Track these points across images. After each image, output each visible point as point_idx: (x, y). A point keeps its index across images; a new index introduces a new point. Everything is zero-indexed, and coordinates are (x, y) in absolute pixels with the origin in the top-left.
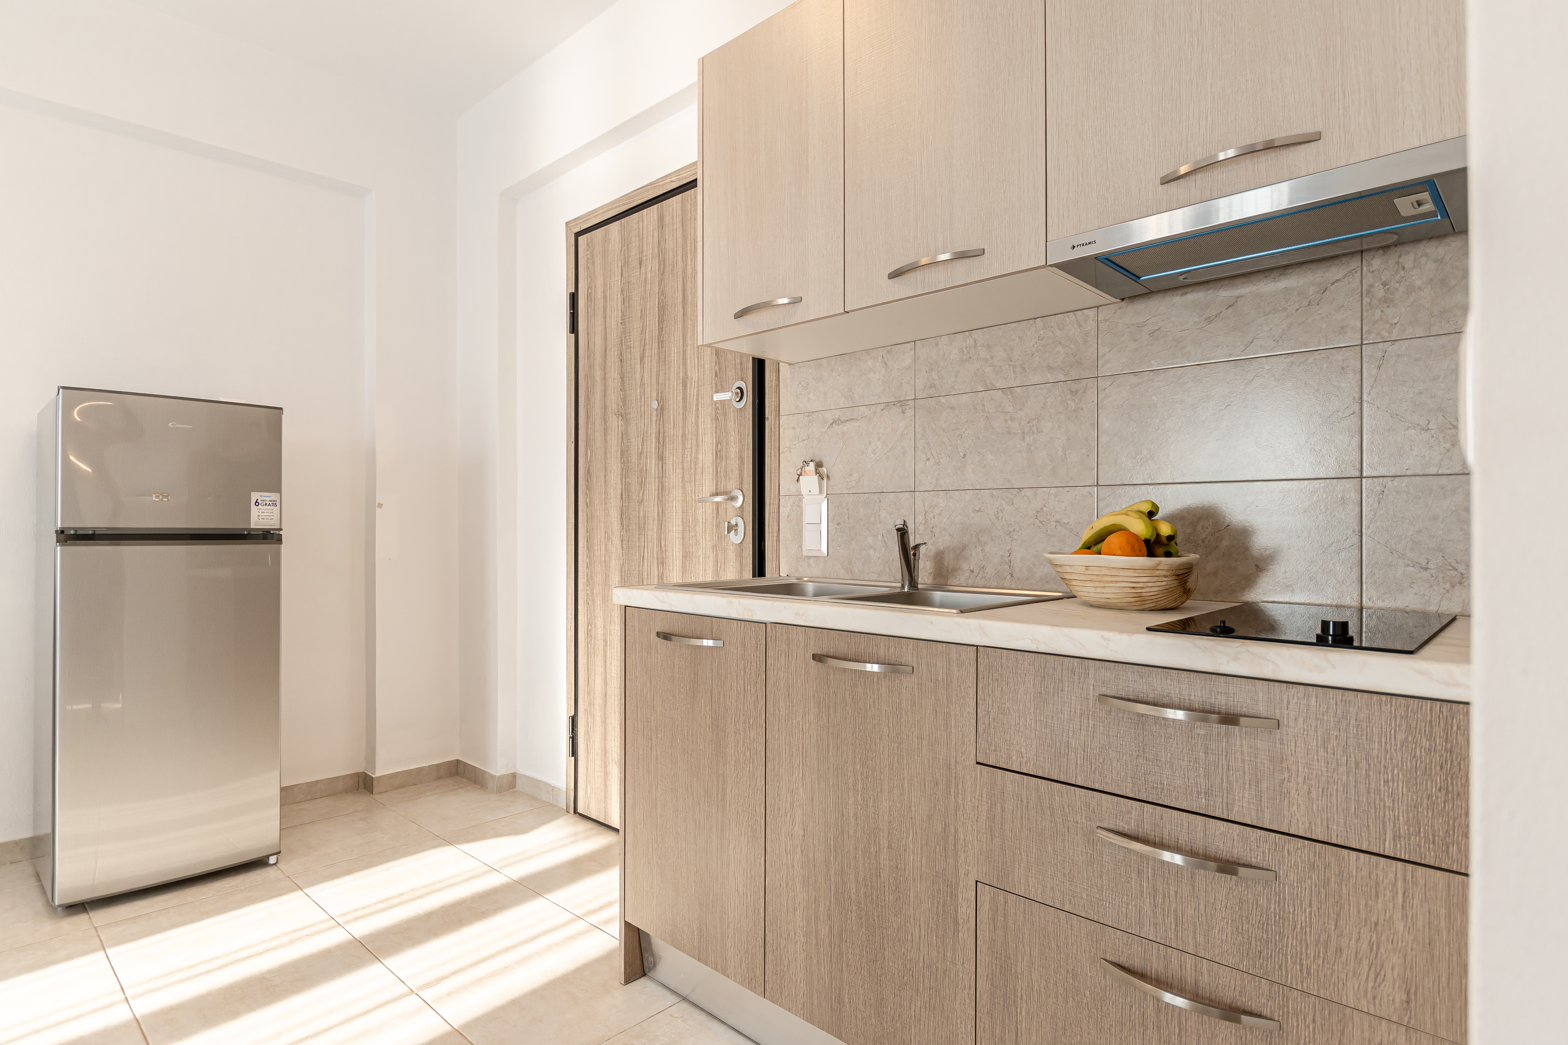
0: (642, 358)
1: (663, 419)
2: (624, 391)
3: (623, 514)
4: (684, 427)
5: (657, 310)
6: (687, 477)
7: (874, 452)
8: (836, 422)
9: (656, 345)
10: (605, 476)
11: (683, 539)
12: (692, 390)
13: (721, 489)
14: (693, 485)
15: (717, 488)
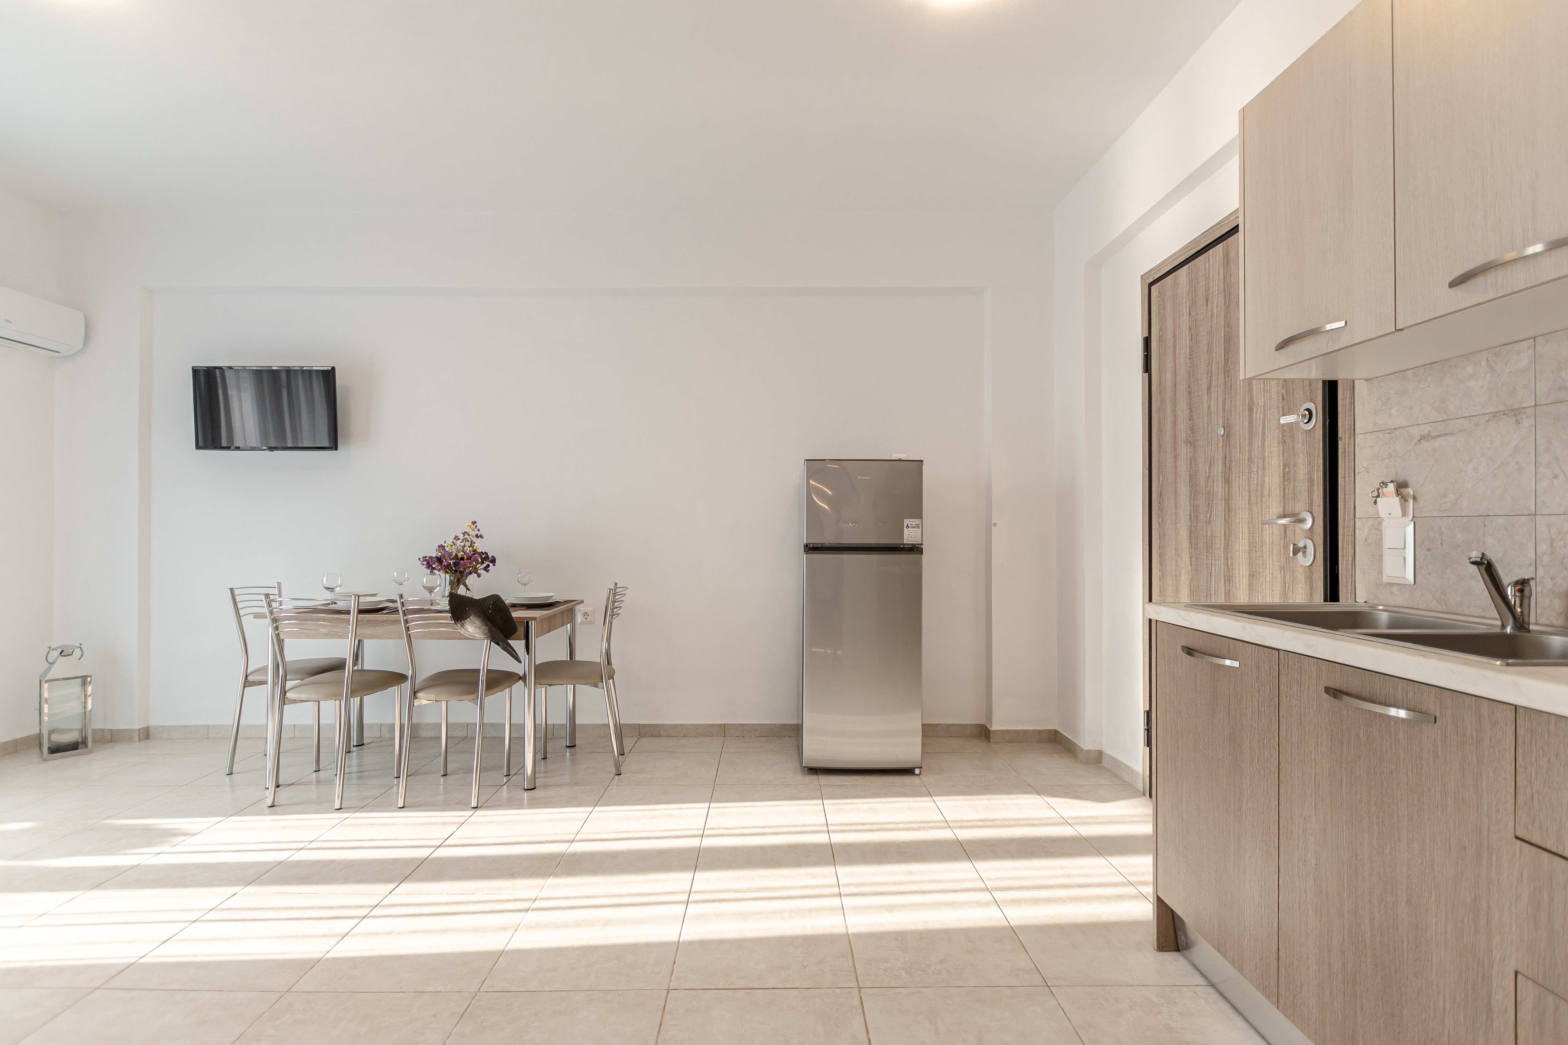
0: (1209, 389)
1: (1229, 445)
2: (1193, 420)
3: (1192, 534)
4: (1250, 451)
5: (1223, 341)
6: (1253, 499)
7: (1476, 470)
8: (1423, 438)
9: (1223, 374)
10: (1175, 498)
11: (1250, 559)
12: (1258, 415)
13: (1289, 510)
14: (1259, 505)
15: (1284, 510)
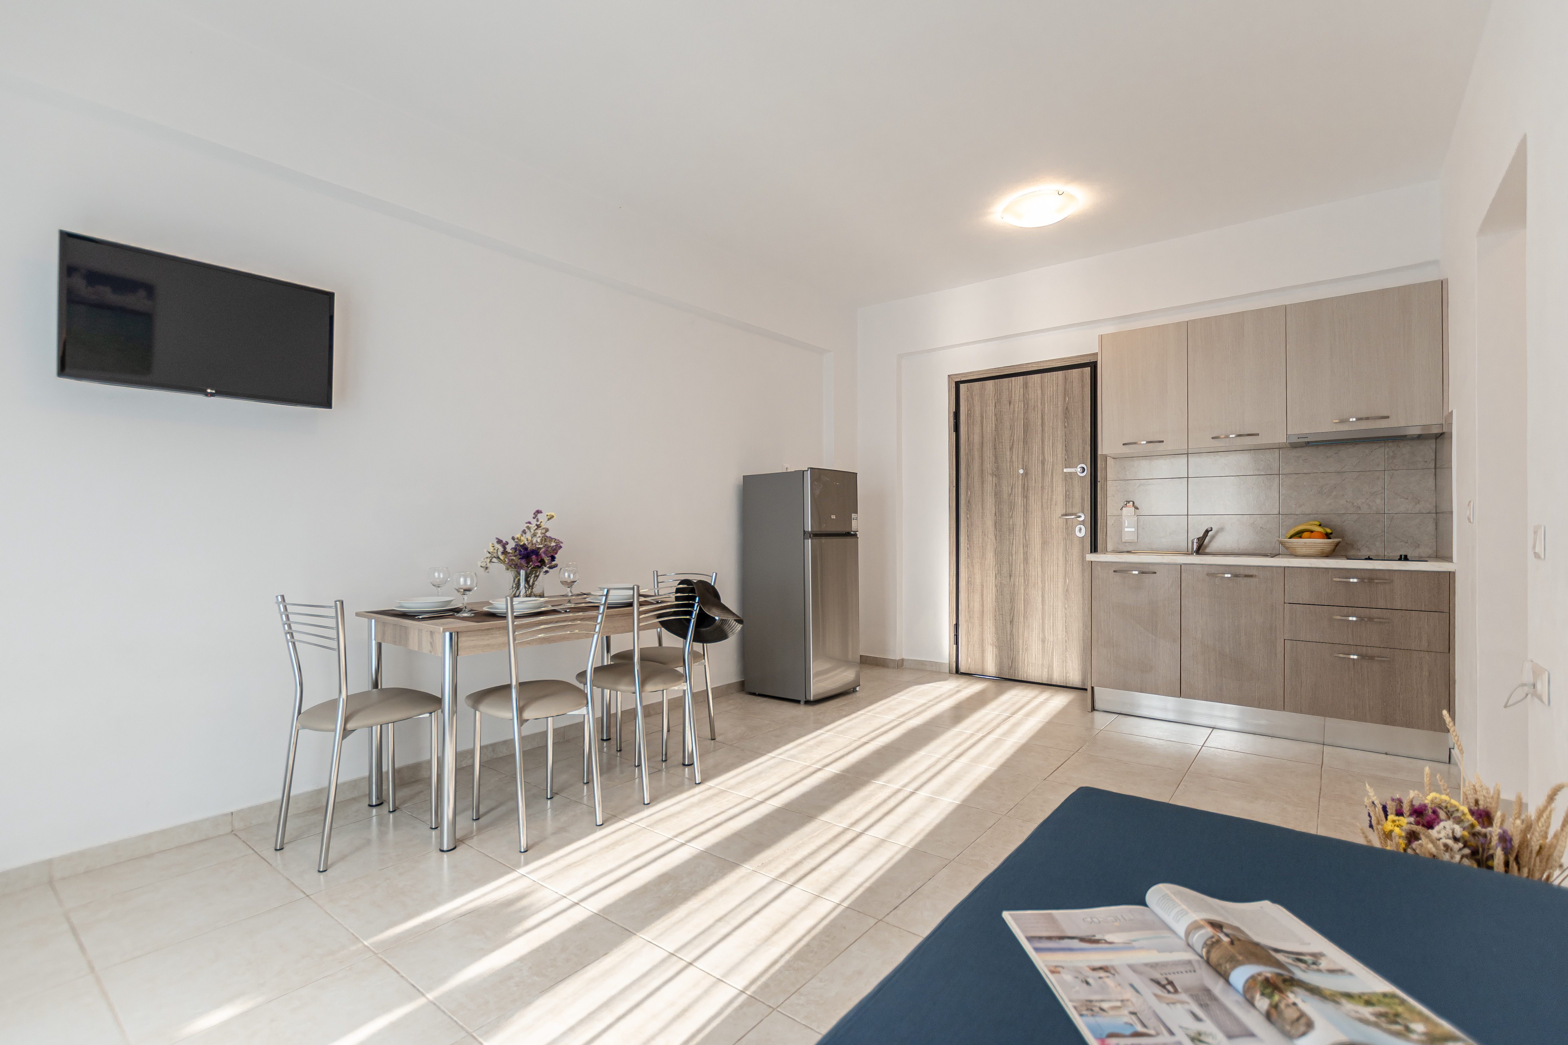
0: (1011, 449)
1: (1027, 479)
2: (998, 463)
3: (997, 523)
4: (1043, 483)
5: (1022, 426)
6: (1045, 506)
8: (1142, 485)
9: (1022, 443)
10: (982, 504)
11: (1042, 535)
12: (1048, 467)
13: (1069, 511)
14: (1049, 510)
15: (1066, 512)
